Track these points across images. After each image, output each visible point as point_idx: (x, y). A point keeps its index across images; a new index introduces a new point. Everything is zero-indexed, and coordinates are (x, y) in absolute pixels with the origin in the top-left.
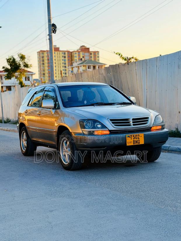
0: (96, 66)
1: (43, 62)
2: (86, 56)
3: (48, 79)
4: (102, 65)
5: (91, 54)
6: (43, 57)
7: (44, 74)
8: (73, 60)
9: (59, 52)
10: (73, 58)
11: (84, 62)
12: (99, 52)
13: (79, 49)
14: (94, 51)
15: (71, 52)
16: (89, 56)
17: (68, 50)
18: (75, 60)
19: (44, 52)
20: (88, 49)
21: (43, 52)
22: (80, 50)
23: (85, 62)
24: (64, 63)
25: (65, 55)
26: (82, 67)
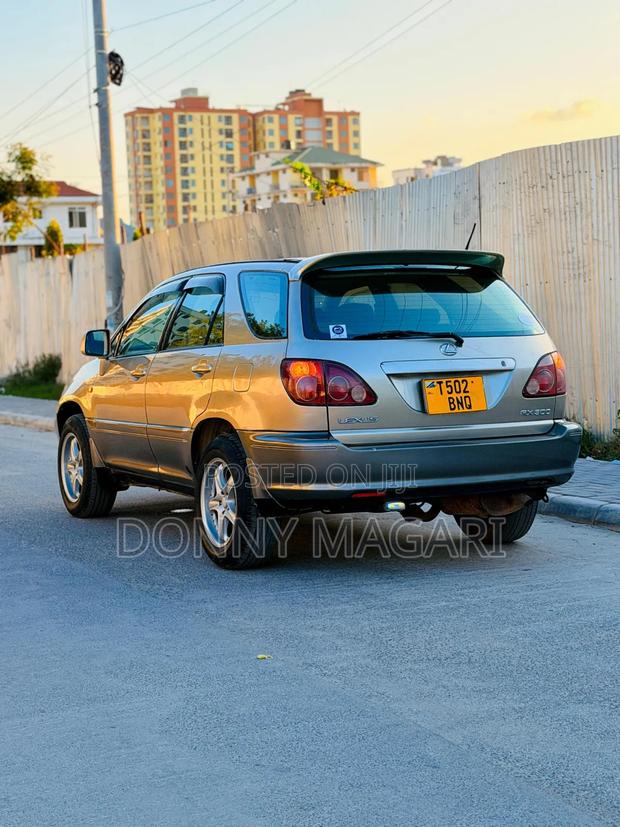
0: (340, 169)
1: (146, 153)
2: (309, 129)
3: (165, 215)
4: (364, 165)
5: (329, 122)
6: (146, 134)
7: (150, 199)
8: (261, 144)
9: (205, 115)
10: (260, 136)
11: (296, 154)
12: (358, 114)
13: (284, 104)
14: (341, 110)
15: (255, 116)
16: (323, 130)
17: (242, 108)
18: (267, 145)
19: (151, 116)
20: (319, 102)
21: (145, 115)
22: (287, 108)
23: (301, 156)
24: (225, 157)
25: (229, 127)
26: (290, 172)
